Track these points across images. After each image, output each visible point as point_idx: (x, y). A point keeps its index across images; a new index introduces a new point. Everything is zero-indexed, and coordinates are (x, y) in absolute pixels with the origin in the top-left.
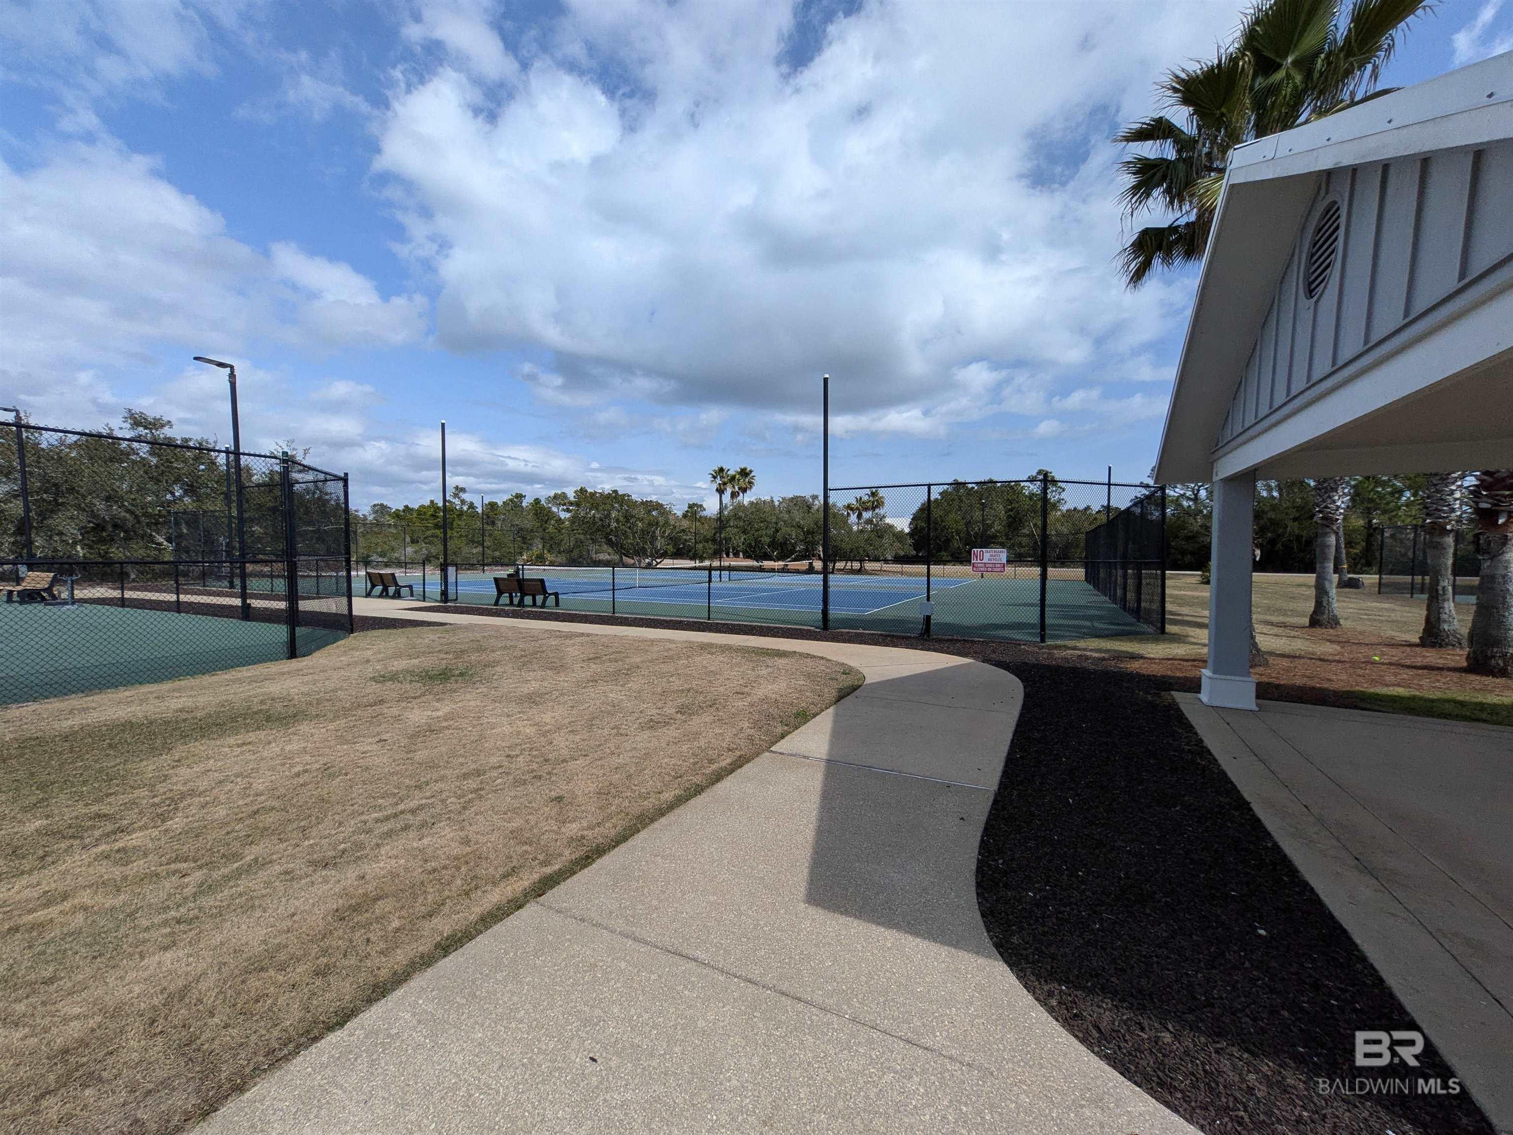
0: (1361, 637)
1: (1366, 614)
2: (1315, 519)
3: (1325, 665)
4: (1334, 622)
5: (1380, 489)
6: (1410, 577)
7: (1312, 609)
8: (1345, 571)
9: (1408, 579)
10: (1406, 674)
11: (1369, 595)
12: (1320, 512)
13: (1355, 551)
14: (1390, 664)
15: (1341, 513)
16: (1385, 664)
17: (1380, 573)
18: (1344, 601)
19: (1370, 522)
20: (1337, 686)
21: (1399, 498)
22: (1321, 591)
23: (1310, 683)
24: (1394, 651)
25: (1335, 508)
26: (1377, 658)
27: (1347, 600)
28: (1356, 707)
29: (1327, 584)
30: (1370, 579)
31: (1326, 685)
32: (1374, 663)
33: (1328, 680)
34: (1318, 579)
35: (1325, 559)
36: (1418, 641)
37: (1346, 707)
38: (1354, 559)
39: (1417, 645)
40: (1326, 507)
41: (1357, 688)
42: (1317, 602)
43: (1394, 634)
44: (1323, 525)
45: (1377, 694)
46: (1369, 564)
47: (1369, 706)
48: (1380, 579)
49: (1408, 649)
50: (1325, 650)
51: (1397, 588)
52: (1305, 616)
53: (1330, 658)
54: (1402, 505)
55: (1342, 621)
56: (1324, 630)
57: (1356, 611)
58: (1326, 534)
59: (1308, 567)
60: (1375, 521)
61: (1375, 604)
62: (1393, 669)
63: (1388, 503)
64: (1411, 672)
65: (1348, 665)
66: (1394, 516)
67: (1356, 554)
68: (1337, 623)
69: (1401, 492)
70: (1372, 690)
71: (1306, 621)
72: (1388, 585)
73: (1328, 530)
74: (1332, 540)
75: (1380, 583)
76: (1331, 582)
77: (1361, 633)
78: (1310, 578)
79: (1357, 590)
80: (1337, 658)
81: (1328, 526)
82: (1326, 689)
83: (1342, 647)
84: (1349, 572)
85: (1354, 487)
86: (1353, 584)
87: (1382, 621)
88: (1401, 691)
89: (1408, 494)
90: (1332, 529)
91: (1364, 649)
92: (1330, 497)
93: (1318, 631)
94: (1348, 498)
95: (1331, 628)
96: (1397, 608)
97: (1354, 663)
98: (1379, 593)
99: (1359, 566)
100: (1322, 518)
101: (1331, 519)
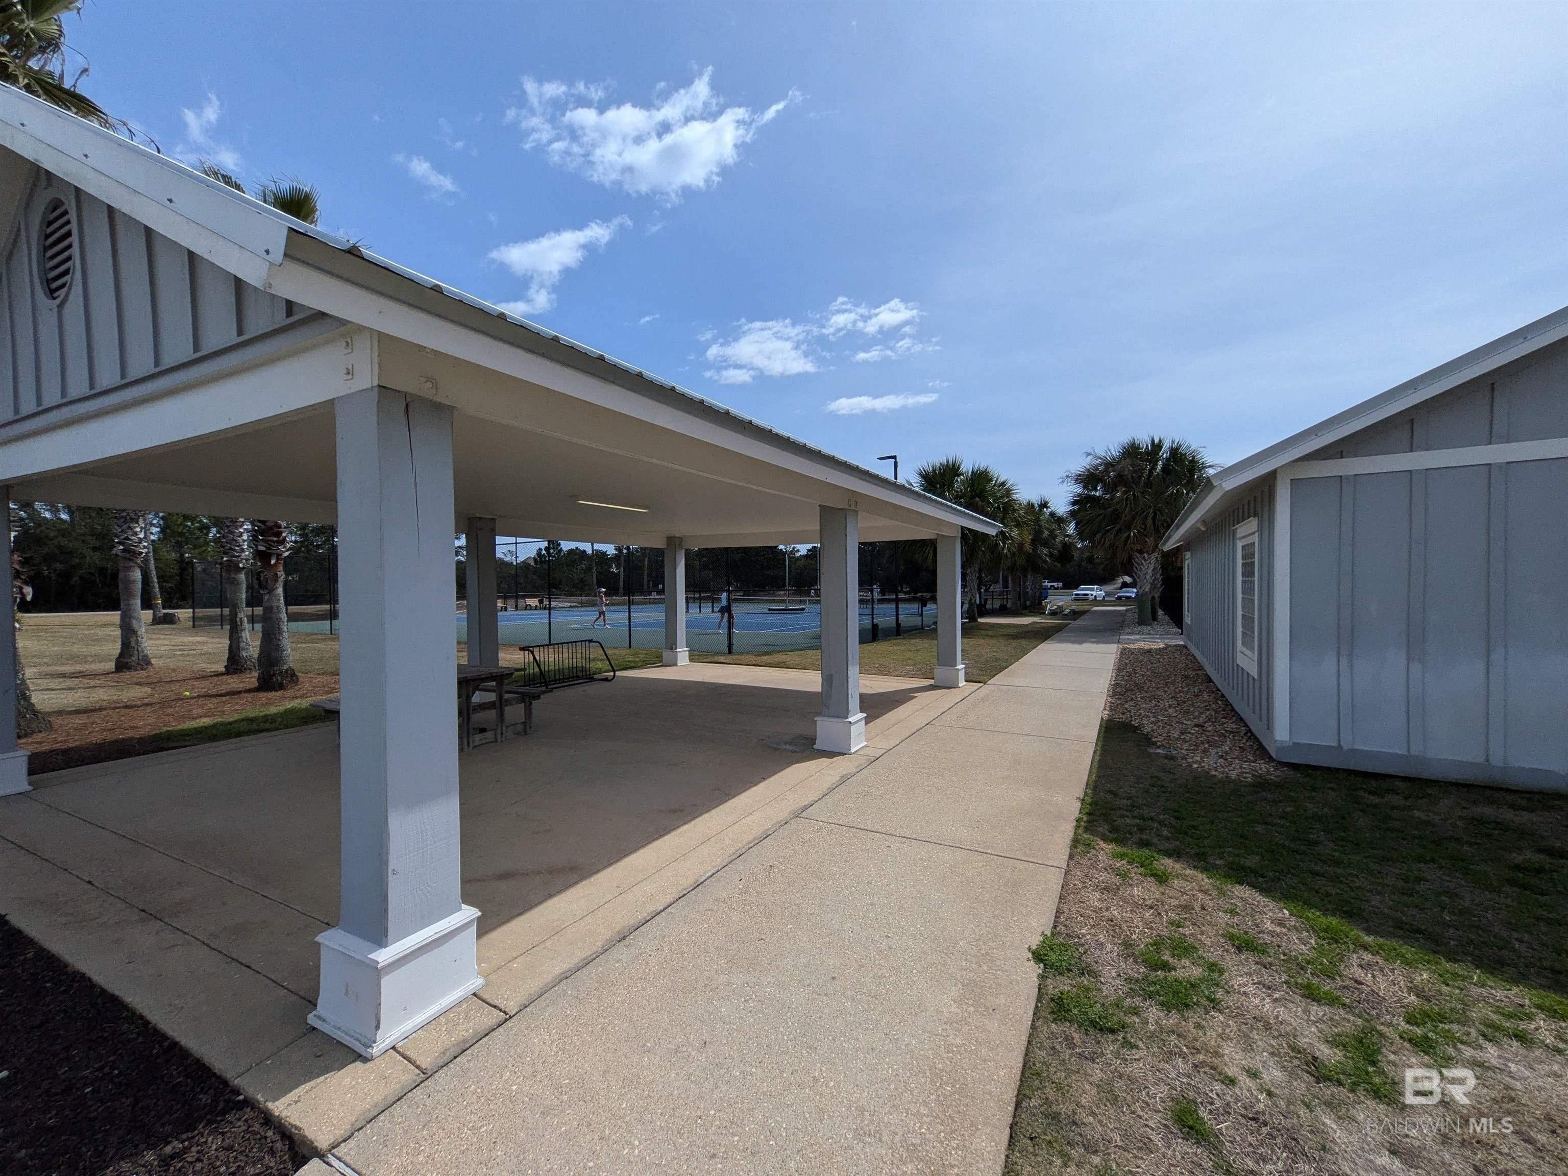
0: (173, 674)
1: (180, 650)
2: (114, 551)
3: (131, 712)
4: (146, 662)
5: (189, 524)
6: (219, 610)
7: (119, 651)
8: (160, 606)
9: (218, 610)
10: (211, 704)
11: (184, 630)
12: (120, 543)
13: (170, 585)
14: (199, 696)
15: (145, 547)
16: (195, 698)
17: (193, 607)
18: (159, 639)
19: (182, 555)
20: (146, 731)
21: (207, 534)
22: (128, 632)
23: (110, 737)
24: (206, 683)
25: (137, 540)
26: (187, 693)
27: (162, 637)
28: (162, 749)
29: (134, 622)
30: (184, 614)
31: (131, 734)
32: (186, 698)
33: (134, 728)
34: (123, 617)
35: (130, 595)
36: (224, 670)
37: (153, 752)
38: (169, 593)
39: (222, 674)
40: (127, 539)
41: (165, 729)
42: (123, 644)
43: (204, 665)
44: (125, 558)
45: (183, 730)
46: (184, 598)
47: (175, 744)
48: (194, 612)
49: (216, 679)
50: (134, 695)
51: (210, 620)
52: (110, 660)
53: (139, 703)
54: (210, 541)
55: (153, 661)
56: (133, 673)
57: (171, 648)
58: (129, 569)
59: (112, 604)
60: (187, 555)
61: (191, 639)
62: (201, 701)
63: (198, 538)
64: (216, 700)
65: (157, 707)
66: (204, 551)
67: (170, 588)
68: (149, 663)
69: (207, 528)
70: (179, 727)
71: (111, 666)
72: (201, 619)
73: (132, 564)
74: (137, 575)
75: (194, 617)
76: (139, 620)
77: (174, 670)
78: (114, 616)
79: (174, 626)
80: (146, 701)
81: (131, 560)
82: (132, 738)
83: (153, 689)
84: (164, 608)
85: (163, 518)
86: (169, 620)
87: (194, 655)
88: (206, 721)
89: (214, 530)
90: (136, 563)
91: (175, 687)
92: (129, 528)
93: (126, 675)
94: (158, 529)
95: (142, 669)
96: (210, 640)
97: (163, 704)
98: (194, 627)
99: (175, 601)
100: (124, 551)
101: (134, 552)
